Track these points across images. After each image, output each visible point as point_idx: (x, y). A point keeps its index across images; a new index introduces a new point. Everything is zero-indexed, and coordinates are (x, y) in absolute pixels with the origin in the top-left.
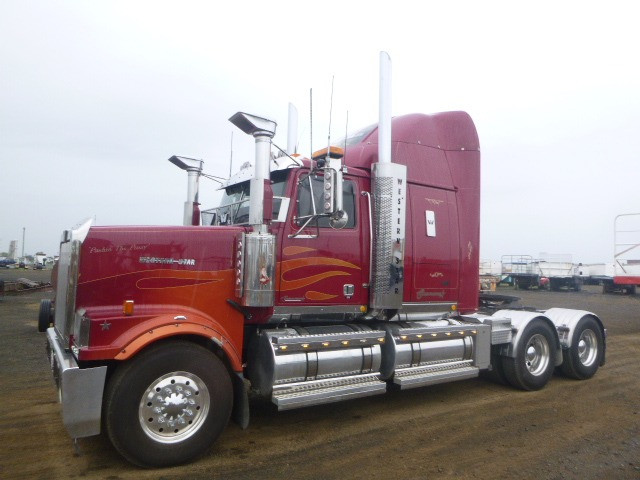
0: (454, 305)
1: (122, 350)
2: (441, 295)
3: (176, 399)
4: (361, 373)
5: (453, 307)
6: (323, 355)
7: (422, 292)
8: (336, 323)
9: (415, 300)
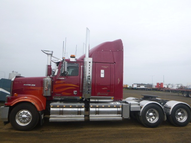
0: (112, 97)
1: (12, 104)
2: (106, 94)
3: (24, 116)
4: (78, 115)
5: (112, 98)
6: (65, 109)
7: (99, 93)
8: (75, 101)
9: (96, 95)
